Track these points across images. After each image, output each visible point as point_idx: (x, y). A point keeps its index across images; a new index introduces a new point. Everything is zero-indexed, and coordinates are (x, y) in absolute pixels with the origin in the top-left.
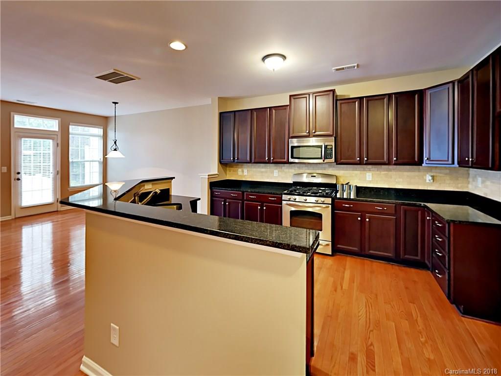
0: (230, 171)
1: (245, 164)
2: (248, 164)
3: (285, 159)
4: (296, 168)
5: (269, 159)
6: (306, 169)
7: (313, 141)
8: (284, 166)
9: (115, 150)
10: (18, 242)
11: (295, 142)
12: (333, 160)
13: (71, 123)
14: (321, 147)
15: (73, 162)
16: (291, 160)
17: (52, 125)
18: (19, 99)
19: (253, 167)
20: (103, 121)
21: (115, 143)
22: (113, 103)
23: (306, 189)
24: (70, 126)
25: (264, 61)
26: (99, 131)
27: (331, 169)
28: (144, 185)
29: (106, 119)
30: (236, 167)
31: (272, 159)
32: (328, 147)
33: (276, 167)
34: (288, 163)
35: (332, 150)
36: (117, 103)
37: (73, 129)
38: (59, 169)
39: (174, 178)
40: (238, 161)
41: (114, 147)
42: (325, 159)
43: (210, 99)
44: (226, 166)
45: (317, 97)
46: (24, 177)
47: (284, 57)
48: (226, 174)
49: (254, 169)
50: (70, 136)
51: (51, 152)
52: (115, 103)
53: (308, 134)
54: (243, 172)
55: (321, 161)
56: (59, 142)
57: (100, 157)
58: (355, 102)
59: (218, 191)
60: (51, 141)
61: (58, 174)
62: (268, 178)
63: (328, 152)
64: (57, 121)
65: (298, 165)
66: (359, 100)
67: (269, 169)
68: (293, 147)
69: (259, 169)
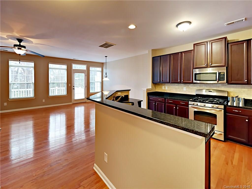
0: (158, 87)
1: (166, 84)
2: (168, 84)
3: (190, 81)
4: (198, 86)
5: (181, 80)
6: (204, 87)
7: (210, 70)
8: (190, 85)
9: (106, 77)
10: (73, 113)
11: (197, 71)
12: (225, 81)
13: (90, 66)
14: (216, 73)
15: (91, 82)
16: (194, 81)
17: (84, 67)
18: (74, 58)
19: (171, 85)
20: (101, 65)
21: (106, 74)
22: (105, 56)
23: (205, 99)
24: (90, 68)
25: (177, 27)
26: (100, 69)
27: (223, 87)
28: (117, 93)
29: (103, 64)
30: (161, 85)
31: (182, 81)
32: (221, 73)
33: (185, 86)
34: (193, 83)
35: (224, 75)
36: (107, 57)
37: (91, 69)
38: (86, 85)
39: (130, 90)
40: (162, 82)
41: (106, 76)
42: (219, 81)
43: (148, 51)
44: (156, 85)
45: (213, 43)
46: (75, 88)
47: (190, 23)
48: (156, 89)
49: (172, 87)
50: (90, 72)
51: (84, 78)
52: (106, 57)
53: (206, 66)
54: (165, 88)
55: (216, 82)
56: (86, 74)
57: (100, 80)
58: (244, 43)
59: (152, 97)
60: (84, 74)
61: (86, 87)
62: (179, 92)
63: (222, 76)
64: (86, 66)
65: (199, 84)
66: (246, 41)
67: (180, 87)
68: (196, 74)
69: (174, 87)
